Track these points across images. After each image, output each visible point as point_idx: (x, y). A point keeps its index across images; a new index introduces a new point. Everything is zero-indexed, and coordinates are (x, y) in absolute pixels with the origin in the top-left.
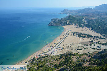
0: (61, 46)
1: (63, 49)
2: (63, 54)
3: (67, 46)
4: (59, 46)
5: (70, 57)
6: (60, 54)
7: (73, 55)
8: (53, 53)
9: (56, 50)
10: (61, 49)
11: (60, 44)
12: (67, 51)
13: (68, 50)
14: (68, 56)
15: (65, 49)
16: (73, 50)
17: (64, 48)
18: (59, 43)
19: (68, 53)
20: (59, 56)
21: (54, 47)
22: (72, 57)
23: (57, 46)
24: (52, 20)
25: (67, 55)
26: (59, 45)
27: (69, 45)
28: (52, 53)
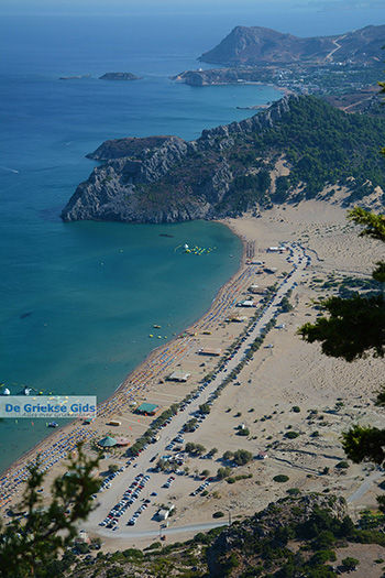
0: (216, 434)
1: (237, 471)
2: (235, 530)
3: (277, 428)
4: (188, 438)
5: (314, 562)
6: (206, 524)
7: (345, 531)
8: (127, 515)
9: (162, 478)
10: (213, 467)
11: (204, 411)
12: (281, 490)
13: (295, 476)
14: (294, 546)
15: (253, 466)
16: (345, 481)
17: (242, 458)
18: (194, 406)
19: (287, 509)
20: (197, 553)
21: (132, 453)
22: (342, 554)
23: (165, 435)
24: (107, 153)
25: (280, 538)
26: (188, 428)
27: (297, 421)
28: (121, 523)
